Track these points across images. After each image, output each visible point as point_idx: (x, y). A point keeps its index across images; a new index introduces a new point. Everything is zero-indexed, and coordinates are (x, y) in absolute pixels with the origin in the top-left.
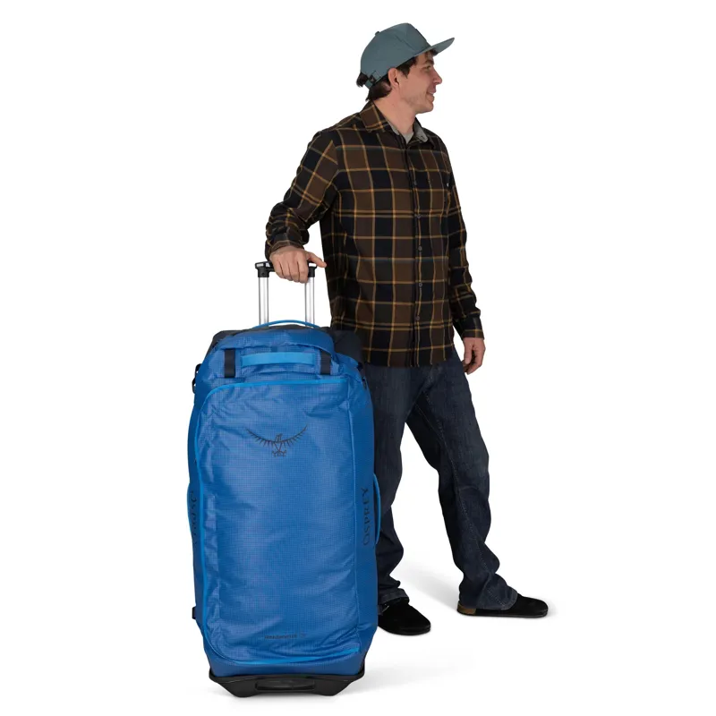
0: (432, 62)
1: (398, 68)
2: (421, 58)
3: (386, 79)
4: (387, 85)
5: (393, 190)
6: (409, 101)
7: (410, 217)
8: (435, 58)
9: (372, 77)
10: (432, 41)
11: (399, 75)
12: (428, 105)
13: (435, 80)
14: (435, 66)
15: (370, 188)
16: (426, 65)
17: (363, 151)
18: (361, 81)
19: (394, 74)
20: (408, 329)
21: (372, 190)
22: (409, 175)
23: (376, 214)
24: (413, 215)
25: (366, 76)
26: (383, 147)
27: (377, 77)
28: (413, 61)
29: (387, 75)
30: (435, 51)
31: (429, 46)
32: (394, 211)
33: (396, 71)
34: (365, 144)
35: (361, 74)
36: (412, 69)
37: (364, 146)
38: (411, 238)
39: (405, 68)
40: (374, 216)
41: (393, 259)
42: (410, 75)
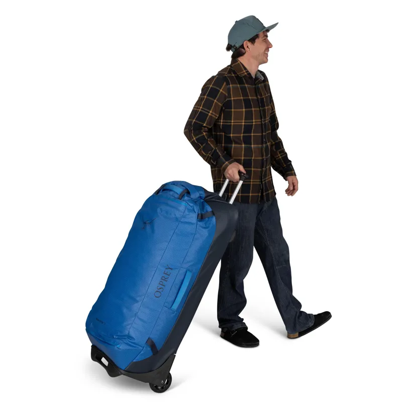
0: (267, 36)
1: (249, 41)
2: (261, 34)
3: (242, 46)
4: (243, 50)
5: (253, 109)
6: (256, 58)
8: (269, 34)
9: (234, 46)
10: (266, 25)
11: (249, 44)
12: (265, 59)
13: (269, 46)
14: (268, 38)
15: (243, 109)
16: (263, 39)
17: (238, 88)
18: (228, 48)
19: (247, 44)
20: (258, 183)
21: (244, 110)
23: (245, 122)
25: (231, 45)
26: (246, 85)
27: (238, 46)
28: (257, 36)
29: (243, 44)
30: (268, 30)
31: (264, 27)
32: (254, 121)
33: (248, 42)
34: (239, 84)
35: (228, 44)
36: (257, 40)
37: (239, 85)
39: (252, 40)
40: (243, 124)
42: (255, 44)
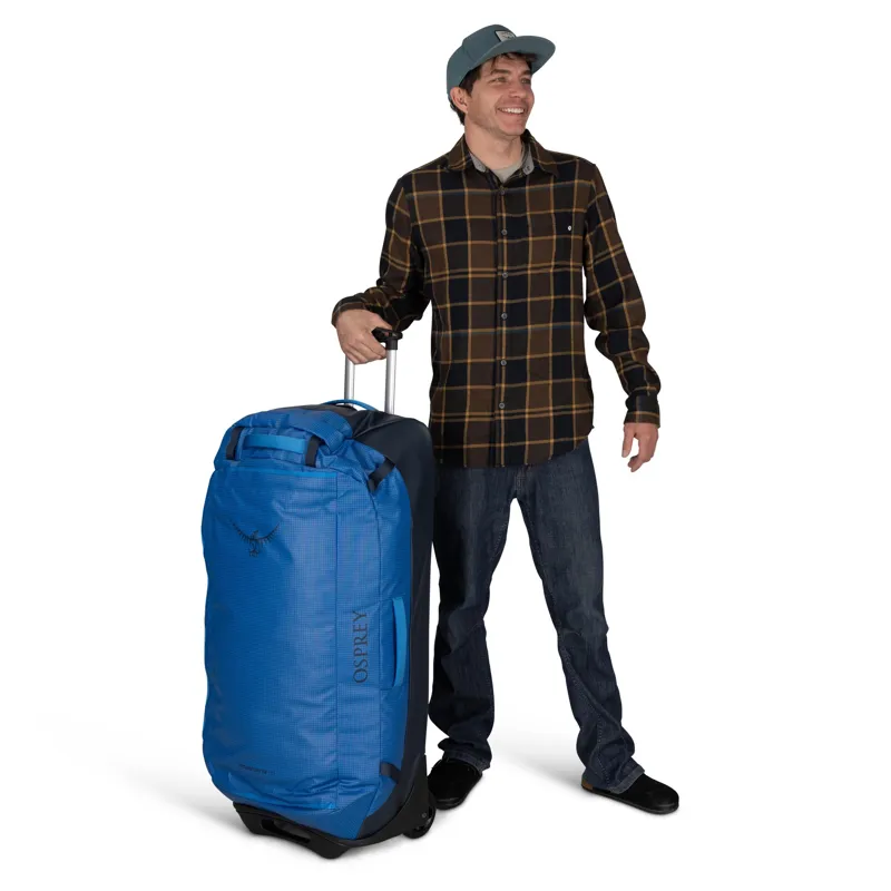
7: (493, 276)
22: (496, 224)
24: (496, 273)
38: (493, 303)
41: (470, 331)
